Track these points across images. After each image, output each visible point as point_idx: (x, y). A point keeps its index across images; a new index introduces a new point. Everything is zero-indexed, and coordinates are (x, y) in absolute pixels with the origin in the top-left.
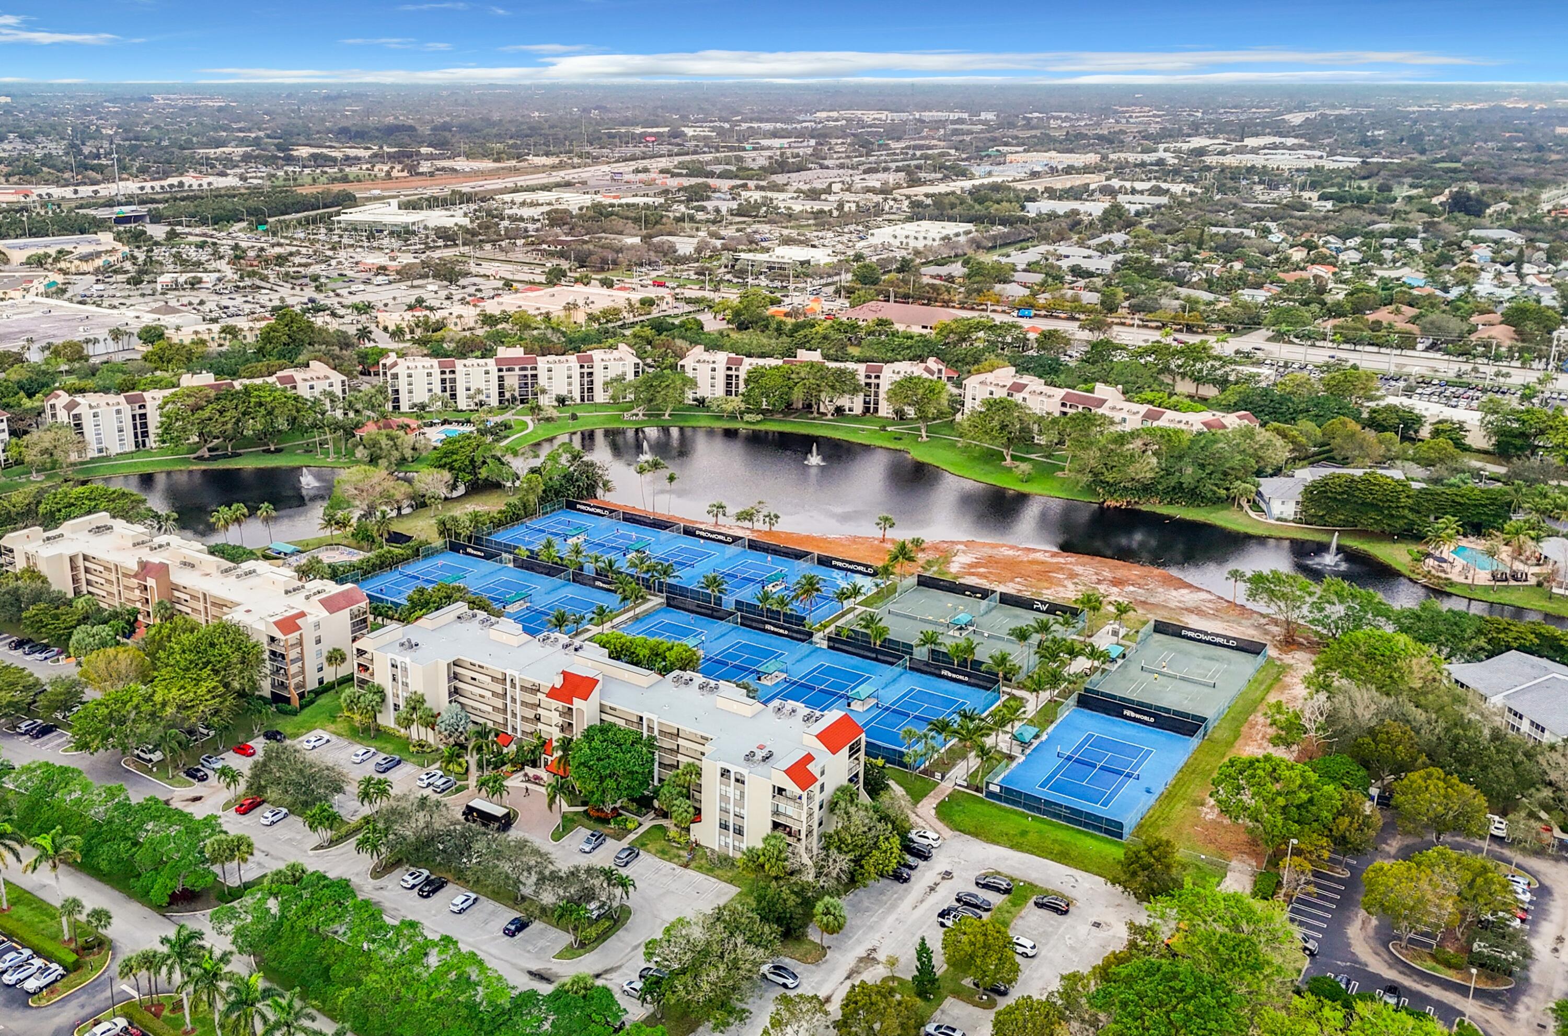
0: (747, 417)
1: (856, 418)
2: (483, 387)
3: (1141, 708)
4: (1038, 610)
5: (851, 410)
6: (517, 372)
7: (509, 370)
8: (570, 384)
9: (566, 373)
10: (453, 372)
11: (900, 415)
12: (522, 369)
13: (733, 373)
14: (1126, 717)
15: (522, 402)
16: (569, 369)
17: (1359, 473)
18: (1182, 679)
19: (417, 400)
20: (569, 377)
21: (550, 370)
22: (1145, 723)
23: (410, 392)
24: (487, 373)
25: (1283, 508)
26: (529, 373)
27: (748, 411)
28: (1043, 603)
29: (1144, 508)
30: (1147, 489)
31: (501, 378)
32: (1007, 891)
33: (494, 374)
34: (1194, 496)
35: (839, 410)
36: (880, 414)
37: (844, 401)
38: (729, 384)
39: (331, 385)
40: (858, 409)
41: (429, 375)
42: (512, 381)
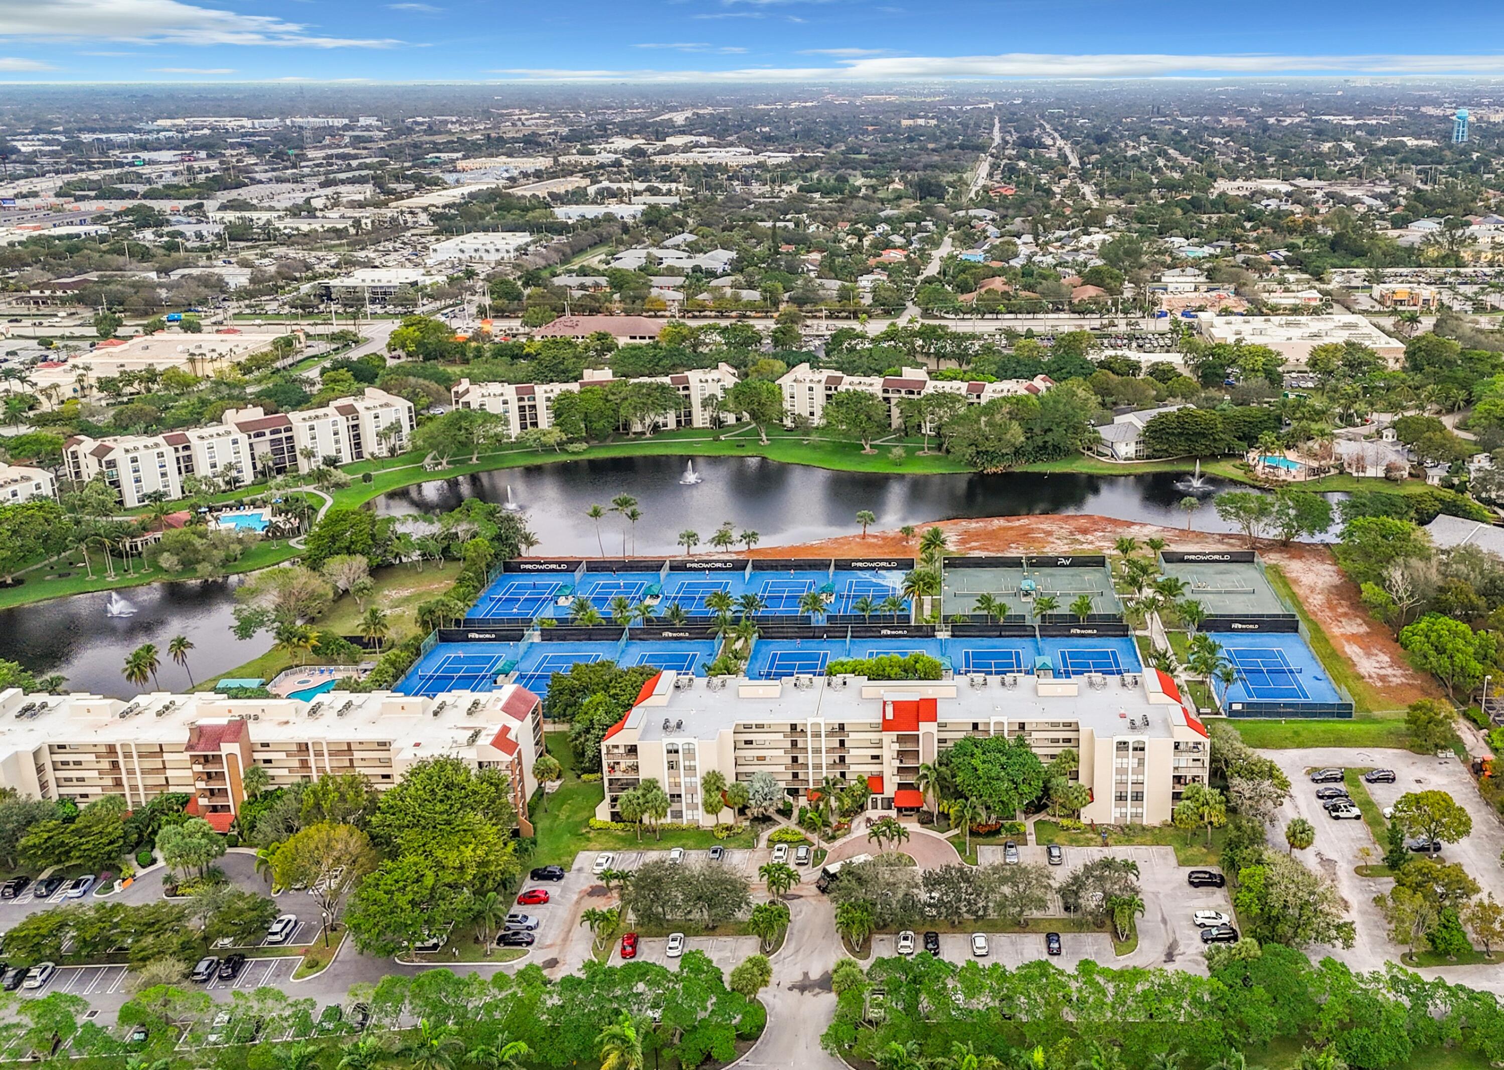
0: (571, 447)
1: (672, 434)
2: (232, 460)
3: (1244, 619)
4: (1062, 565)
5: (665, 425)
6: (268, 436)
7: (257, 435)
8: (337, 442)
9: (331, 429)
10: (188, 447)
11: (717, 423)
12: (274, 432)
13: (526, 403)
14: (1237, 630)
15: (280, 471)
16: (335, 423)
17: (1174, 409)
18: (1227, 592)
19: (148, 489)
20: (336, 434)
21: (312, 428)
22: (1252, 631)
23: (138, 480)
24: (235, 442)
25: (1128, 449)
26: (283, 435)
27: (571, 441)
28: (1066, 558)
29: (1017, 469)
30: (1018, 452)
31: (252, 447)
32: (1342, 779)
33: (242, 443)
34: (1057, 451)
35: (656, 428)
36: (695, 425)
37: (657, 417)
38: (523, 418)
39: (38, 487)
40: (672, 425)
41: (161, 455)
42: (263, 447)
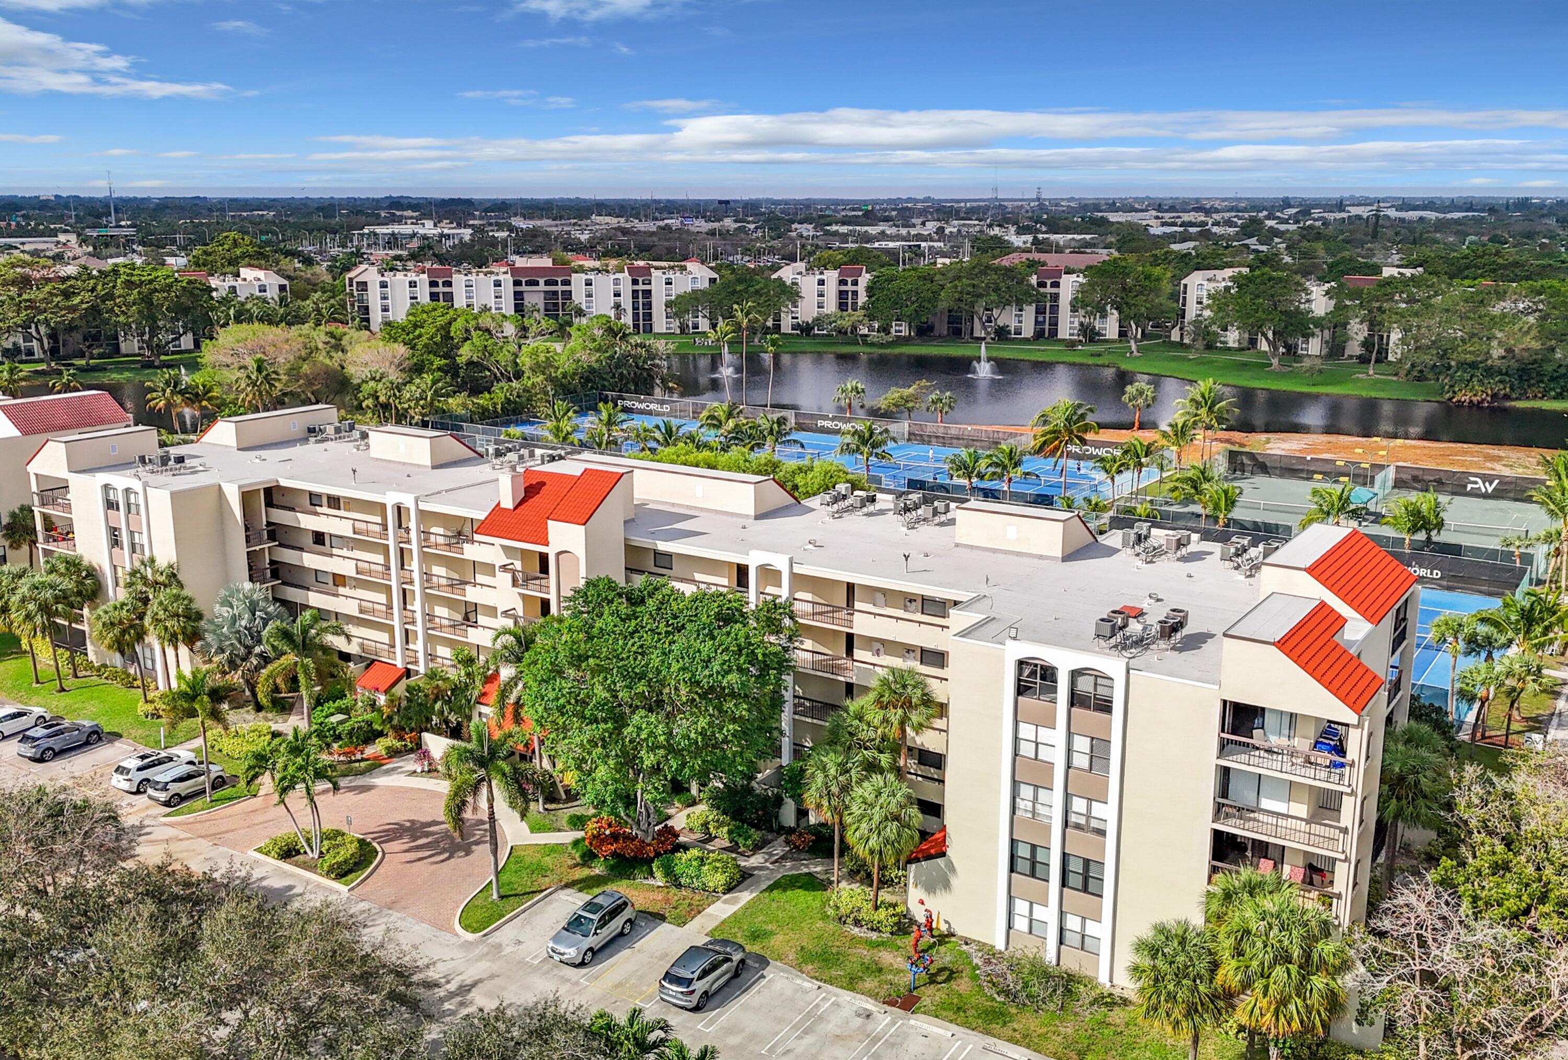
1: (1026, 341)
2: (492, 303)
5: (1018, 332)
6: (542, 287)
7: (529, 283)
8: (618, 306)
9: (612, 287)
10: (449, 284)
12: (547, 283)
13: (849, 287)
16: (616, 282)
20: (617, 296)
21: (589, 283)
23: (385, 309)
24: (496, 285)
26: (559, 288)
31: (518, 296)
33: (508, 289)
35: (1001, 333)
36: (1060, 336)
37: (1007, 318)
39: (262, 289)
40: (1028, 330)
42: (535, 299)
